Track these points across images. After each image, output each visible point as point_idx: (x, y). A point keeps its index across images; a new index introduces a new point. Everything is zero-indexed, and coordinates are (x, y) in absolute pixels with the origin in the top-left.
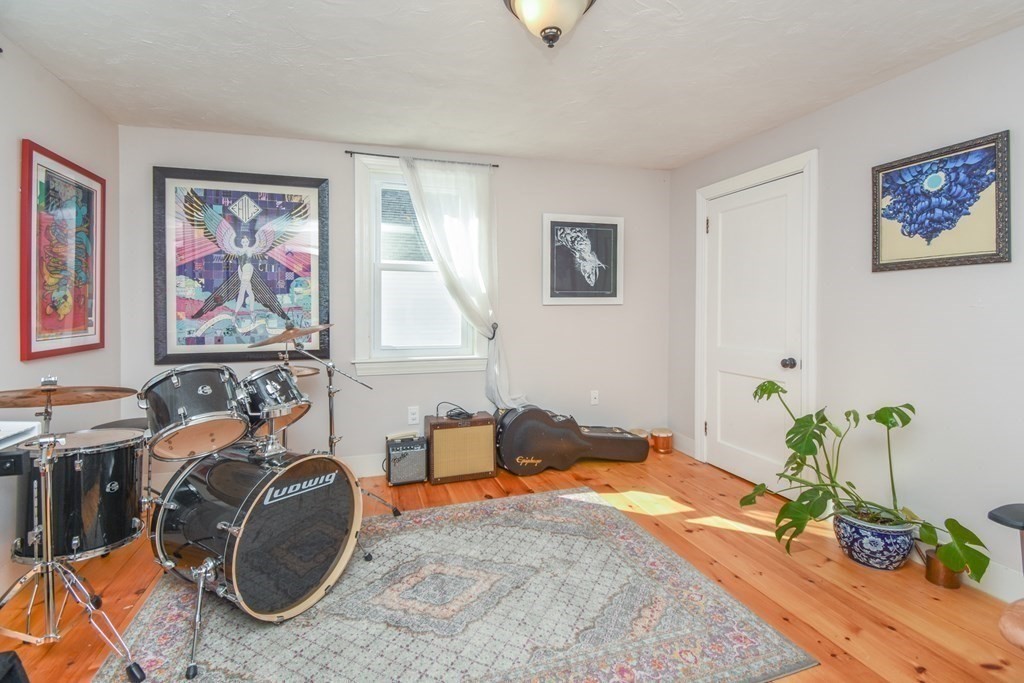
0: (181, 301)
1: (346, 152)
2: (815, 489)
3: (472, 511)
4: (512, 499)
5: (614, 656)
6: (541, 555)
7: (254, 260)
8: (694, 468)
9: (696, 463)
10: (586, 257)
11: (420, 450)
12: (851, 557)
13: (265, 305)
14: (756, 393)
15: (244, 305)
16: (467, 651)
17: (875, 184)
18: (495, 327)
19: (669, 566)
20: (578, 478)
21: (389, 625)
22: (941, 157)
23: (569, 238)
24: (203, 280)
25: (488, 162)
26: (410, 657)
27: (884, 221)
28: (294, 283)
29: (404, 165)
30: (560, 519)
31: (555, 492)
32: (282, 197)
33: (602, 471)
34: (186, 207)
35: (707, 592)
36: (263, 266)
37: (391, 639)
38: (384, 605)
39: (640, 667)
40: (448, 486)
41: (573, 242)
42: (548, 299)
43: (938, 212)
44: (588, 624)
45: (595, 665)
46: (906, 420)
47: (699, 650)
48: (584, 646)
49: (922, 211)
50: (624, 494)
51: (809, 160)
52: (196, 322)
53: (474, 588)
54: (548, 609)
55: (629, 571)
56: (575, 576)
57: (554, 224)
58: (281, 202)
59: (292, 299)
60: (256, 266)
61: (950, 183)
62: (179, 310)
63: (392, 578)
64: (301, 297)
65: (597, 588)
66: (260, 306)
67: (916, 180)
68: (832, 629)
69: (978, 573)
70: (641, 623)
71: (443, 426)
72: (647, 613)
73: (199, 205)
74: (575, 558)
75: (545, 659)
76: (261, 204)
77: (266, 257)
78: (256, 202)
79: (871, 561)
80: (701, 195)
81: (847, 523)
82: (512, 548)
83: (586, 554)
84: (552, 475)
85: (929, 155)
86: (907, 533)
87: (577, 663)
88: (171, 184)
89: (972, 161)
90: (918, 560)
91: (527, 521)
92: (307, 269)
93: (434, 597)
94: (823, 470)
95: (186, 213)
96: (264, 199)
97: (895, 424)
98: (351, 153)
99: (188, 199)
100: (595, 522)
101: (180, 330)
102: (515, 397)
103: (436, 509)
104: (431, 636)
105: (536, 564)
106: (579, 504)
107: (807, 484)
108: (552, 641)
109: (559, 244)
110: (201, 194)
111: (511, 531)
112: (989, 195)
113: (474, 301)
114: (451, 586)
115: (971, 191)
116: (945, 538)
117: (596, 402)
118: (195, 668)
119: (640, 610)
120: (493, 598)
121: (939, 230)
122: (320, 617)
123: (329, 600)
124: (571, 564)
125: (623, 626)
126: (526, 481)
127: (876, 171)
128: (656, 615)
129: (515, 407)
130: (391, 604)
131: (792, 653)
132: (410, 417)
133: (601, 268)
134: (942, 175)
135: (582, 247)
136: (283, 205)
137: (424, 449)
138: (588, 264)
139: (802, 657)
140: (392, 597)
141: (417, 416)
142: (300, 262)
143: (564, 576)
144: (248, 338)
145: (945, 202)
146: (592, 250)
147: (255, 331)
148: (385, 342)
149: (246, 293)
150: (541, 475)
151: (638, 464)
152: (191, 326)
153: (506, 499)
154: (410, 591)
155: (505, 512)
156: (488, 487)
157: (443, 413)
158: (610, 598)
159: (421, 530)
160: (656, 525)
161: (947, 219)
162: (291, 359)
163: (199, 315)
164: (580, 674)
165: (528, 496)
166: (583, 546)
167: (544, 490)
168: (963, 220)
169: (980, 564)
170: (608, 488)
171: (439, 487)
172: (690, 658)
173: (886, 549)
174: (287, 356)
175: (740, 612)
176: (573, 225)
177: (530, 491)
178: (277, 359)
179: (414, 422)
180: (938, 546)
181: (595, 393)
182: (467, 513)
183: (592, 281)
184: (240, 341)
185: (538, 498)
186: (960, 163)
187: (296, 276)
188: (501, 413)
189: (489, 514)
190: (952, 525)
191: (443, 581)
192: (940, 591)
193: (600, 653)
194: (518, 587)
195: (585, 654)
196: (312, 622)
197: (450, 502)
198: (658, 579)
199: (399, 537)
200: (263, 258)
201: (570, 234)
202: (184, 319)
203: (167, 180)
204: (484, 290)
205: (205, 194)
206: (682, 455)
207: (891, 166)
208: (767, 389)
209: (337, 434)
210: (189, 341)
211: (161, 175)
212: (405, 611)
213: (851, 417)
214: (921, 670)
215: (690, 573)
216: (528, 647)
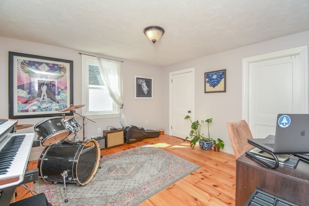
0: (19, 97)
1: (79, 53)
2: (196, 137)
3: (122, 153)
4: (131, 149)
5: (167, 173)
6: (144, 159)
7: (47, 85)
8: (170, 137)
9: (170, 136)
10: (145, 87)
11: (103, 140)
12: (202, 149)
13: (51, 99)
14: (185, 118)
15: (43, 99)
16: (137, 179)
17: (205, 76)
18: (123, 105)
19: (172, 156)
20: (145, 143)
21: (115, 180)
22: (216, 72)
23: (140, 82)
24: (28, 91)
25: (121, 61)
26: (124, 184)
27: (206, 83)
28: (61, 92)
29: (97, 59)
30: (145, 151)
31: (141, 146)
32: (57, 65)
33: (149, 140)
34: (21, 66)
35: (180, 160)
36: (50, 87)
37: (117, 182)
38: (111, 176)
39: (173, 174)
40: (112, 149)
41: (142, 83)
42: (136, 98)
43: (215, 82)
44: (160, 169)
45: (164, 176)
46: (211, 121)
47: (182, 169)
48: (161, 173)
49: (213, 82)
50: (157, 144)
51: (193, 69)
52: (24, 105)
53: (132, 168)
54: (151, 169)
55: (164, 159)
56: (153, 162)
57: (137, 78)
58: (57, 67)
59: (61, 97)
60: (48, 87)
61: (218, 77)
62: (18, 100)
63: (110, 170)
64: (64, 96)
65: (159, 163)
66: (49, 99)
67: (212, 76)
68: (202, 161)
69: (223, 147)
70: (170, 167)
71: (110, 133)
72: (170, 165)
73: (27, 66)
74: (152, 158)
75: (154, 177)
76: (50, 67)
77: (52, 84)
78: (48, 66)
79: (206, 149)
80: (170, 74)
81: (202, 142)
82: (137, 159)
83: (154, 157)
84: (139, 143)
85: (214, 72)
86: (211, 143)
87: (161, 176)
88: (16, 58)
89: (221, 74)
90: (213, 148)
91: (137, 153)
92: (66, 88)
93: (123, 172)
94: (197, 133)
95: (22, 68)
96: (51, 65)
97: (210, 122)
98: (81, 54)
99: (22, 63)
100: (153, 151)
101: (18, 107)
102: (128, 123)
103: (112, 154)
104: (127, 179)
105: (144, 161)
106: (148, 148)
107: (194, 136)
108: (154, 174)
109: (138, 83)
110: (28, 62)
111: (135, 156)
112: (223, 80)
113: (117, 98)
114: (126, 169)
115: (220, 79)
116: (217, 142)
117: (146, 124)
118: (67, 199)
119: (169, 165)
120: (137, 170)
121: (215, 86)
122: (95, 182)
123: (95, 178)
124: (151, 160)
125: (167, 168)
126: (133, 145)
127: (205, 73)
128: (172, 165)
129: (129, 126)
130: (113, 176)
131: (197, 166)
132: (98, 131)
133: (148, 90)
134: (216, 76)
135: (144, 84)
136: (58, 67)
137: (104, 140)
138: (145, 89)
139: (199, 166)
140: (112, 174)
141: (100, 131)
142: (63, 86)
143: (151, 162)
144: (45, 110)
145: (216, 81)
146: (146, 85)
147: (47, 107)
148: (90, 110)
149: (44, 95)
150: (136, 143)
151: (158, 138)
152: (23, 106)
153: (130, 149)
154: (116, 172)
155: (131, 152)
156: (123, 148)
157: (109, 129)
158: (162, 164)
159: (111, 160)
160: (166, 149)
161: (217, 84)
162: (65, 115)
163: (26, 102)
164: (162, 178)
165: (135, 148)
166: (153, 156)
167: (138, 146)
168: (219, 84)
169: (223, 146)
170: (153, 144)
171: (110, 149)
172: (181, 170)
173: (208, 146)
174: (64, 115)
175: (187, 162)
176: (142, 79)
177: (135, 147)
178: (62, 116)
179: (100, 133)
180: (216, 145)
181: (147, 121)
182: (121, 154)
183: (146, 93)
184: (42, 111)
185: (137, 148)
186: (219, 74)
187: (62, 90)
188: (125, 128)
189: (127, 153)
190: (219, 140)
191: (123, 169)
192: (217, 152)
193: (164, 173)
194: (142, 166)
195: (162, 174)
196: (93, 183)
197: (115, 152)
198: (170, 159)
199: (106, 162)
200: (50, 84)
201: (141, 81)
202: (20, 103)
203: (14, 56)
204: (120, 96)
205: (29, 62)
206: (166, 135)
207: (207, 73)
208: (188, 117)
209: (85, 136)
210: (22, 111)
211: (11, 55)
212: (118, 176)
213: (202, 121)
214: (216, 165)
215: (176, 157)
216: (150, 176)
